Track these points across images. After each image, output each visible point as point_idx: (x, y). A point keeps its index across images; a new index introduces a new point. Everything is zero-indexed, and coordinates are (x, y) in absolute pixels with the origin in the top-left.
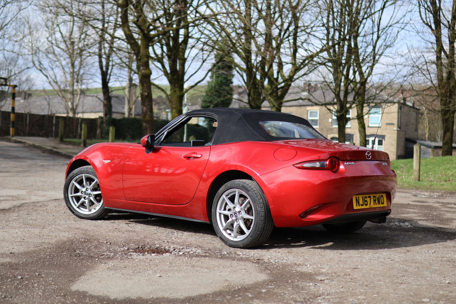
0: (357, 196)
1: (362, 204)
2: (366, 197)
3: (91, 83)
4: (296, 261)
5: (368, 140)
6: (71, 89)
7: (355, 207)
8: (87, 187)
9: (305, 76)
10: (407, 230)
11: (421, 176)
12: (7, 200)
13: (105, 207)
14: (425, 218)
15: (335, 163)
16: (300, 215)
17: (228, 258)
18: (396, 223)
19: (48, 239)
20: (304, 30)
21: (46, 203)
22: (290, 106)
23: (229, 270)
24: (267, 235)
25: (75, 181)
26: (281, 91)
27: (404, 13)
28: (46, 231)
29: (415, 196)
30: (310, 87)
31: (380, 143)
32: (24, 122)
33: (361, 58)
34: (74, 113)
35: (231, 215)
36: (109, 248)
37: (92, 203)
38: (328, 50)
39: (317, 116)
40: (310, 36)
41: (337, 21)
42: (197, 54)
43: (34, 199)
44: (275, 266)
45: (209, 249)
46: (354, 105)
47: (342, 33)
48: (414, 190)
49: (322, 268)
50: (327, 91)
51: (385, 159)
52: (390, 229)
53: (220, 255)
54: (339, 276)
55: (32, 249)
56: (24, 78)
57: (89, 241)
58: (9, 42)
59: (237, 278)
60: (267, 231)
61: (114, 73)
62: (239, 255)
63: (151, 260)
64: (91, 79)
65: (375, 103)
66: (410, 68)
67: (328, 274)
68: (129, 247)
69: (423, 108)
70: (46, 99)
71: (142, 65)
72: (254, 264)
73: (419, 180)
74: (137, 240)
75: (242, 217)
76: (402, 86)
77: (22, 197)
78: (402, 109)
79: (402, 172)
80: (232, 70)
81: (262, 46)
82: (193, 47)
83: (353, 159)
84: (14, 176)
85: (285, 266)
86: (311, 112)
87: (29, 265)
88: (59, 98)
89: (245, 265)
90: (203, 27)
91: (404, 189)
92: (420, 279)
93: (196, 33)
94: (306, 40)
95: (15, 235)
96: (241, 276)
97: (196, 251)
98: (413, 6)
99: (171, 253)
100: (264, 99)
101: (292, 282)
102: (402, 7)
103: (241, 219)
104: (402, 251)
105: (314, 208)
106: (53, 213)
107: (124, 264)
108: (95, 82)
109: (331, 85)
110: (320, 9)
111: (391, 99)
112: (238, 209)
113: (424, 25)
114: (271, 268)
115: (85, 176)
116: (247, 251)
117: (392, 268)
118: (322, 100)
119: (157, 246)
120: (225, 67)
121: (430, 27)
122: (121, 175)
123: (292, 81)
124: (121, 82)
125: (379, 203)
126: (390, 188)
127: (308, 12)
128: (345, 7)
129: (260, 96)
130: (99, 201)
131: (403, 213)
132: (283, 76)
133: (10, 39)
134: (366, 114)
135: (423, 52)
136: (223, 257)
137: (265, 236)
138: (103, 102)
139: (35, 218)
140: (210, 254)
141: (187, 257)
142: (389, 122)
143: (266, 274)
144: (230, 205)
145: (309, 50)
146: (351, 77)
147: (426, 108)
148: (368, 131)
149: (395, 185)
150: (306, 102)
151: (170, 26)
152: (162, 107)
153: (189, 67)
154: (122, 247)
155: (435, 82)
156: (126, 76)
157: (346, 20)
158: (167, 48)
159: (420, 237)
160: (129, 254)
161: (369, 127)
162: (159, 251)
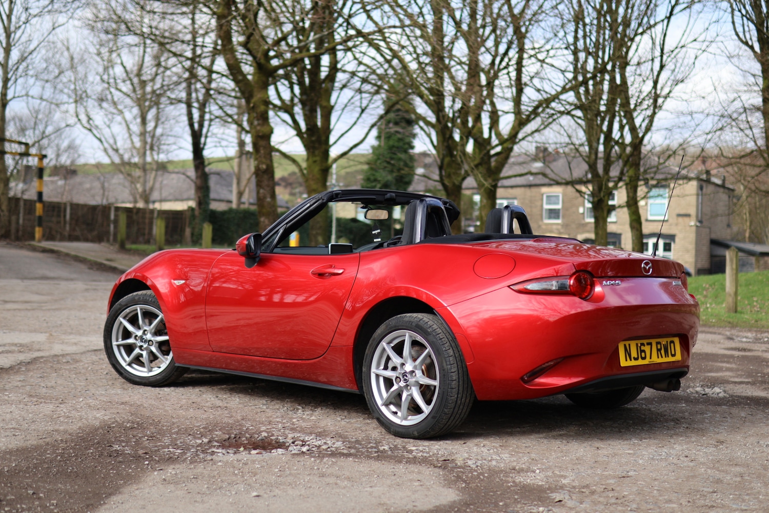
0: (627, 343)
1: (636, 356)
2: (643, 344)
3: (175, 150)
4: (515, 464)
5: (647, 244)
6: (141, 161)
7: (624, 363)
8: (145, 328)
9: (536, 135)
10: (718, 402)
11: (738, 304)
12: (10, 352)
13: (177, 365)
14: (750, 380)
15: (586, 282)
16: (522, 378)
17: (390, 457)
18: (698, 389)
19: (67, 423)
20: (535, 56)
21: (77, 357)
22: (512, 187)
23: (388, 482)
24: (463, 414)
25: (124, 318)
26: (496, 161)
27: (706, 26)
28: (64, 409)
29: (730, 338)
30: (546, 154)
31: (667, 248)
32: (62, 219)
33: (632, 102)
34: (147, 201)
35: (397, 377)
36: (176, 439)
37: (153, 357)
38: (575, 89)
39: (558, 203)
40: (545, 65)
41: (591, 40)
42: (352, 98)
43: (57, 349)
44: (475, 473)
45: (357, 442)
46: (621, 184)
47: (600, 61)
48: (727, 329)
49: (562, 476)
50: (575, 160)
51: (677, 273)
52: (688, 400)
53: (376, 452)
54: (593, 493)
55: (33, 442)
56: (65, 144)
57: (140, 426)
58: (35, 83)
59: (401, 499)
60: (461, 407)
61: (213, 134)
62: (411, 451)
63: (246, 464)
64: (175, 143)
65: (657, 180)
66: (717, 118)
67: (574, 487)
68: (212, 438)
69: (739, 188)
70: (99, 179)
71: (257, 117)
72: (437, 470)
73: (736, 311)
74: (228, 424)
75: (417, 382)
76: (703, 150)
77: (37, 347)
78: (704, 190)
79: (706, 297)
80: (413, 126)
81: (462, 83)
82: (344, 86)
83: (619, 275)
84: (33, 310)
85: (493, 472)
86: (548, 197)
87: (21, 473)
88: (121, 176)
89: (419, 473)
90: (361, 52)
91: (710, 327)
92: (747, 497)
93: (349, 62)
94: (537, 73)
95: (8, 416)
96: (409, 494)
97: (334, 444)
98: (722, 13)
99: (287, 448)
100: (467, 175)
101: (506, 505)
102: (701, 15)
103: (414, 386)
104: (711, 442)
105: (547, 365)
106: (88, 375)
107: (195, 471)
108: (180, 148)
109: (581, 149)
110: (562, 19)
111: (684, 172)
112: (409, 367)
113: (741, 44)
114: (467, 476)
115: (141, 309)
116: (426, 443)
117: (694, 477)
118: (567, 176)
119: (264, 434)
120: (401, 122)
121: (752, 48)
122: (203, 306)
123: (515, 143)
124: (226, 149)
125: (667, 354)
126: (687, 327)
127: (540, 23)
128: (605, 16)
129: (460, 169)
130: (166, 353)
131: (710, 371)
132: (498, 135)
133: (37, 76)
134: (643, 198)
135: (739, 91)
136: (381, 456)
137: (458, 416)
138: (195, 183)
139: (53, 383)
140: (358, 450)
141: (314, 457)
142: (682, 212)
143: (458, 489)
144: (396, 360)
145: (544, 91)
146: (616, 134)
147: (745, 187)
148: (646, 229)
149: (696, 320)
150: (540, 179)
151: (304, 51)
152: (297, 190)
153: (338, 120)
154: (199, 438)
155: (761, 142)
156: (233, 137)
157: (607, 37)
158: (300, 89)
159: (743, 414)
160: (210, 451)
161: (647, 220)
162: (266, 445)
